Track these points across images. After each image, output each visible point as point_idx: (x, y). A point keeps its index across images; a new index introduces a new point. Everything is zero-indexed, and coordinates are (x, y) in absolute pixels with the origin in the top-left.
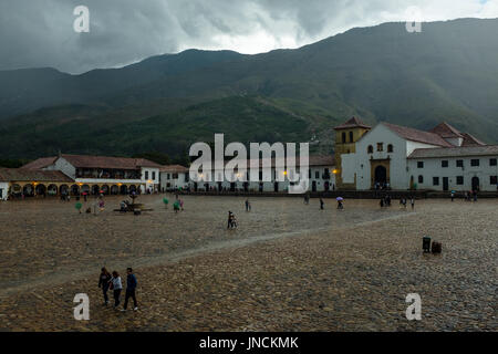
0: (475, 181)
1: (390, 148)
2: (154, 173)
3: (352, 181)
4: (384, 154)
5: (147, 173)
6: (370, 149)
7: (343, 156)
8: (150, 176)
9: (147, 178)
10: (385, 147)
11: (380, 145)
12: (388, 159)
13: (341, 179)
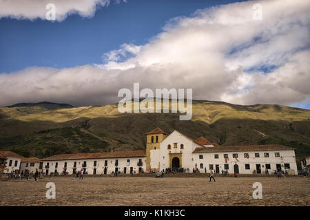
0: (236, 167)
1: (182, 146)
2: (16, 162)
3: (157, 167)
4: (178, 150)
5: (11, 161)
6: (169, 147)
7: (151, 151)
8: (13, 163)
9: (10, 165)
10: (179, 146)
11: (176, 144)
12: (181, 153)
13: (150, 166)
